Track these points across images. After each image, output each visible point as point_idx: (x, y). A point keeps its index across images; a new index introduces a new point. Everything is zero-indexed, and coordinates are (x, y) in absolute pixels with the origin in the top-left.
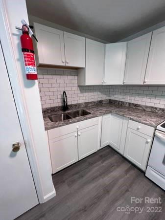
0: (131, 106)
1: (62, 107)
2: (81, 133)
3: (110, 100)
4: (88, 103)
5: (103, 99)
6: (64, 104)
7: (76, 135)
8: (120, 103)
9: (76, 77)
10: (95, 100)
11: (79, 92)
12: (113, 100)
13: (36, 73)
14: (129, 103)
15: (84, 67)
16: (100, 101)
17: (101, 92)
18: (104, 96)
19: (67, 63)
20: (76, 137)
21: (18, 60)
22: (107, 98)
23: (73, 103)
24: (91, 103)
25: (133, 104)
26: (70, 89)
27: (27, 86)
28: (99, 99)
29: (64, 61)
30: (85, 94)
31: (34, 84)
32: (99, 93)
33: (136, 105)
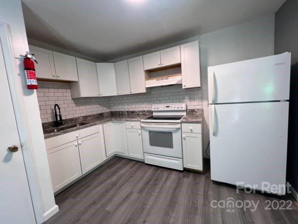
0: (130, 113)
1: (54, 122)
2: (82, 142)
3: (111, 112)
4: (86, 116)
5: (103, 112)
6: (57, 118)
7: (77, 144)
8: (121, 113)
9: (69, 90)
10: (95, 113)
11: (74, 105)
12: (114, 112)
13: (36, 84)
14: (127, 111)
15: (77, 80)
16: (100, 114)
17: (101, 105)
18: (104, 108)
19: (58, 77)
20: (76, 146)
21: (19, 75)
22: (108, 110)
23: (67, 118)
24: (90, 116)
25: (130, 111)
26: (62, 102)
27: (26, 94)
28: (99, 112)
29: (55, 75)
30: (82, 108)
31: (33, 92)
32: (98, 106)
33: (133, 112)
